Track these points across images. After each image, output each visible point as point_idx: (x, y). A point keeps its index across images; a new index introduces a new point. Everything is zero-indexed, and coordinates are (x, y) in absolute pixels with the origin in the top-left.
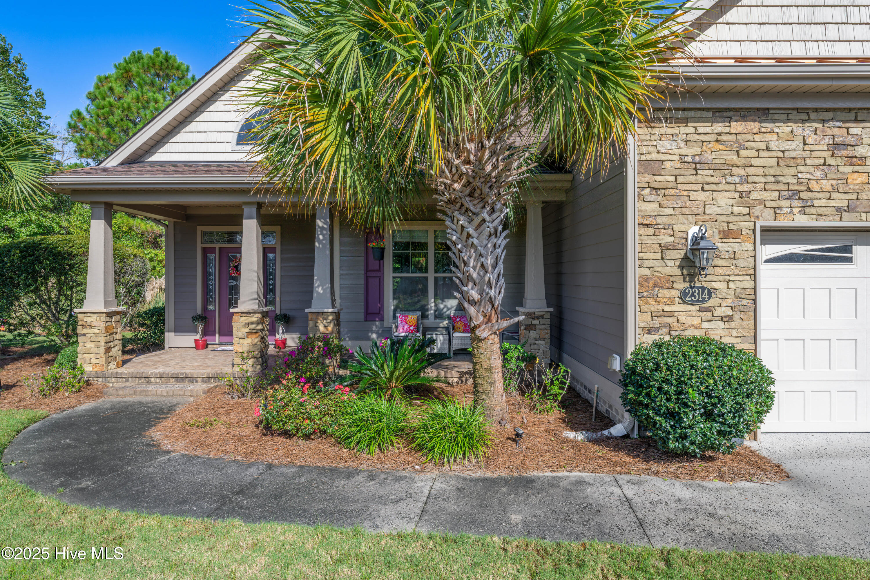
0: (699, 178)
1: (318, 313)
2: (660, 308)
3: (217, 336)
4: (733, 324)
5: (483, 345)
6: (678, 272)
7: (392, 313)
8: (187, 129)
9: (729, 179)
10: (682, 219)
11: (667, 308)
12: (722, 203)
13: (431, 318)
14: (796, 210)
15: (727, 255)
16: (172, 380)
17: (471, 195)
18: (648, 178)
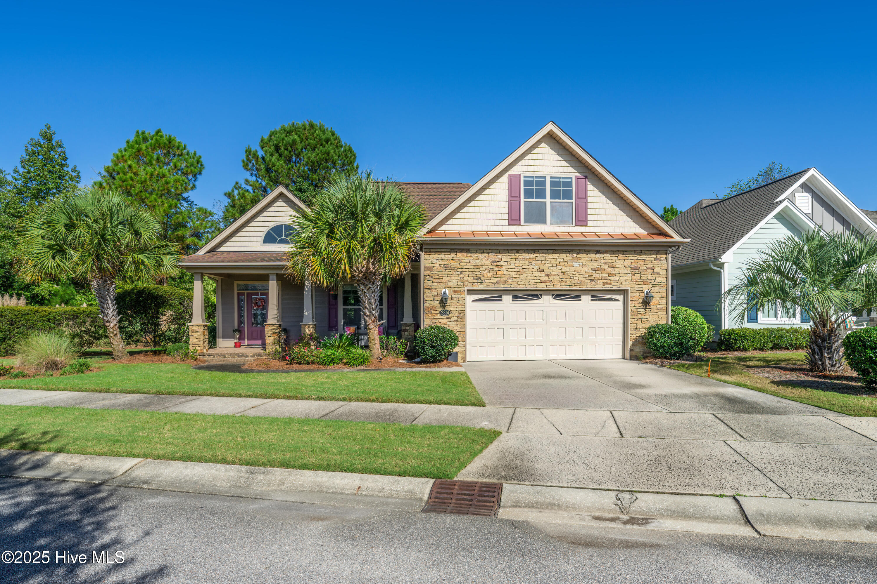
0: (446, 272)
1: (306, 325)
2: (432, 317)
3: (246, 340)
4: (458, 323)
5: (371, 331)
6: (439, 305)
7: (342, 327)
8: (238, 235)
9: (456, 273)
10: (440, 286)
11: (435, 317)
12: (454, 281)
13: (363, 328)
14: (479, 284)
15: (456, 299)
16: (236, 356)
17: (365, 278)
18: (429, 272)
